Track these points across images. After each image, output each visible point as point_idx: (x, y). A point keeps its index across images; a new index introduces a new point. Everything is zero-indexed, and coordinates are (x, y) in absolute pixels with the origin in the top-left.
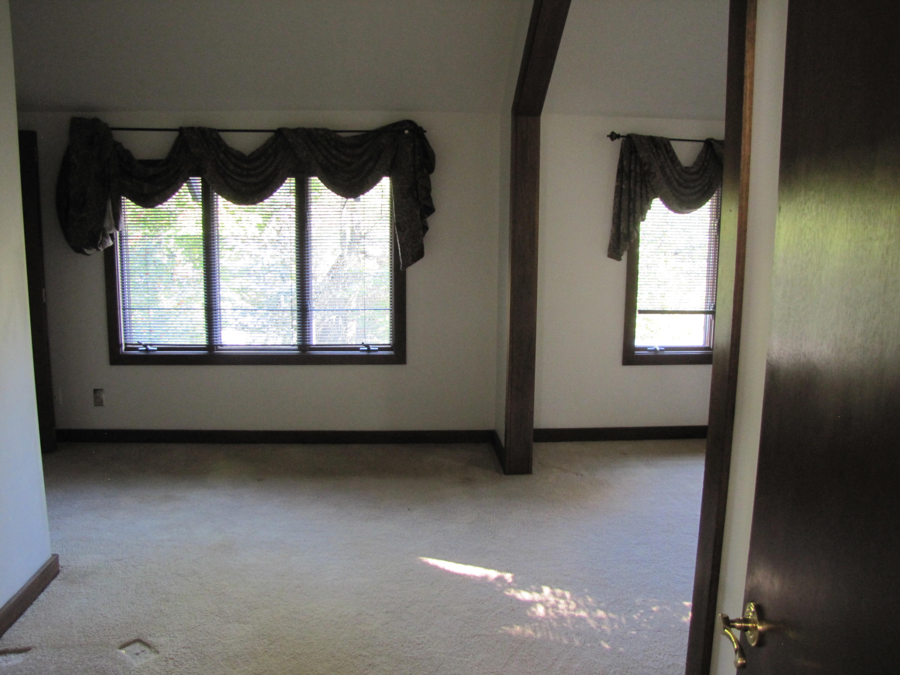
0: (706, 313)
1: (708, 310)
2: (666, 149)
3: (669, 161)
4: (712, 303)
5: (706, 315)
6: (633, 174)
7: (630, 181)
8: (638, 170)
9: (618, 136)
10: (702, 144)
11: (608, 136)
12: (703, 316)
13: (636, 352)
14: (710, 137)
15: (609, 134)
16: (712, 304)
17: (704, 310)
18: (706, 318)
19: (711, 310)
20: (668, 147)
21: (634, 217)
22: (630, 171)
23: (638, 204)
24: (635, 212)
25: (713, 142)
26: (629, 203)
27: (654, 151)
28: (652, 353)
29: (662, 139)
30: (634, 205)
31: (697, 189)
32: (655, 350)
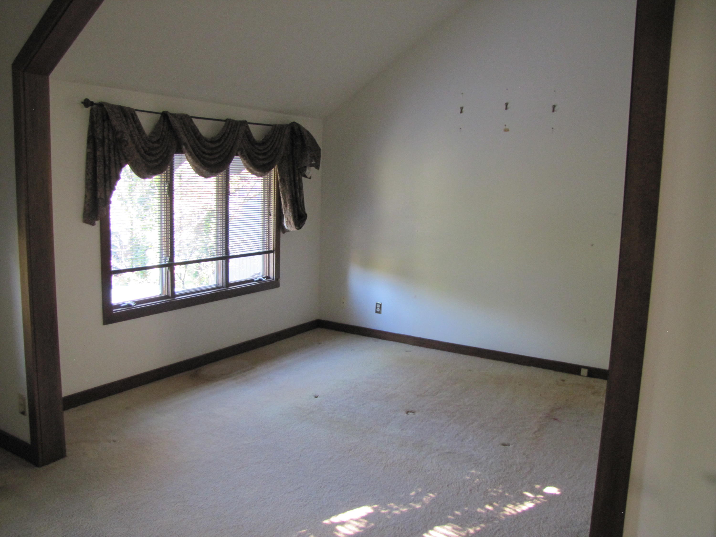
0: (161, 266)
1: (163, 263)
2: (133, 118)
3: (136, 130)
4: (167, 256)
5: (162, 268)
6: (106, 141)
7: (104, 148)
8: (111, 137)
9: (92, 104)
10: (160, 115)
11: (82, 103)
12: (158, 270)
13: (114, 310)
14: (165, 110)
15: (83, 100)
16: (168, 258)
17: (158, 264)
18: (162, 271)
19: (167, 263)
20: (135, 117)
21: (110, 182)
22: (104, 137)
23: (113, 170)
24: (110, 177)
25: (169, 115)
26: (105, 169)
27: (124, 120)
28: (125, 310)
29: (129, 109)
30: (110, 171)
31: (158, 157)
32: (129, 306)
